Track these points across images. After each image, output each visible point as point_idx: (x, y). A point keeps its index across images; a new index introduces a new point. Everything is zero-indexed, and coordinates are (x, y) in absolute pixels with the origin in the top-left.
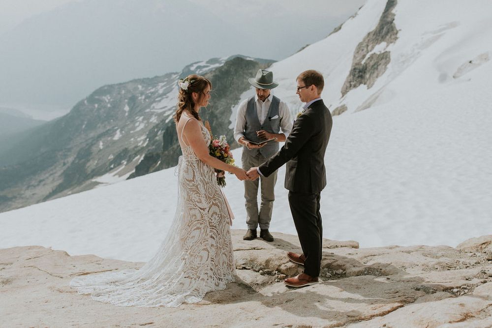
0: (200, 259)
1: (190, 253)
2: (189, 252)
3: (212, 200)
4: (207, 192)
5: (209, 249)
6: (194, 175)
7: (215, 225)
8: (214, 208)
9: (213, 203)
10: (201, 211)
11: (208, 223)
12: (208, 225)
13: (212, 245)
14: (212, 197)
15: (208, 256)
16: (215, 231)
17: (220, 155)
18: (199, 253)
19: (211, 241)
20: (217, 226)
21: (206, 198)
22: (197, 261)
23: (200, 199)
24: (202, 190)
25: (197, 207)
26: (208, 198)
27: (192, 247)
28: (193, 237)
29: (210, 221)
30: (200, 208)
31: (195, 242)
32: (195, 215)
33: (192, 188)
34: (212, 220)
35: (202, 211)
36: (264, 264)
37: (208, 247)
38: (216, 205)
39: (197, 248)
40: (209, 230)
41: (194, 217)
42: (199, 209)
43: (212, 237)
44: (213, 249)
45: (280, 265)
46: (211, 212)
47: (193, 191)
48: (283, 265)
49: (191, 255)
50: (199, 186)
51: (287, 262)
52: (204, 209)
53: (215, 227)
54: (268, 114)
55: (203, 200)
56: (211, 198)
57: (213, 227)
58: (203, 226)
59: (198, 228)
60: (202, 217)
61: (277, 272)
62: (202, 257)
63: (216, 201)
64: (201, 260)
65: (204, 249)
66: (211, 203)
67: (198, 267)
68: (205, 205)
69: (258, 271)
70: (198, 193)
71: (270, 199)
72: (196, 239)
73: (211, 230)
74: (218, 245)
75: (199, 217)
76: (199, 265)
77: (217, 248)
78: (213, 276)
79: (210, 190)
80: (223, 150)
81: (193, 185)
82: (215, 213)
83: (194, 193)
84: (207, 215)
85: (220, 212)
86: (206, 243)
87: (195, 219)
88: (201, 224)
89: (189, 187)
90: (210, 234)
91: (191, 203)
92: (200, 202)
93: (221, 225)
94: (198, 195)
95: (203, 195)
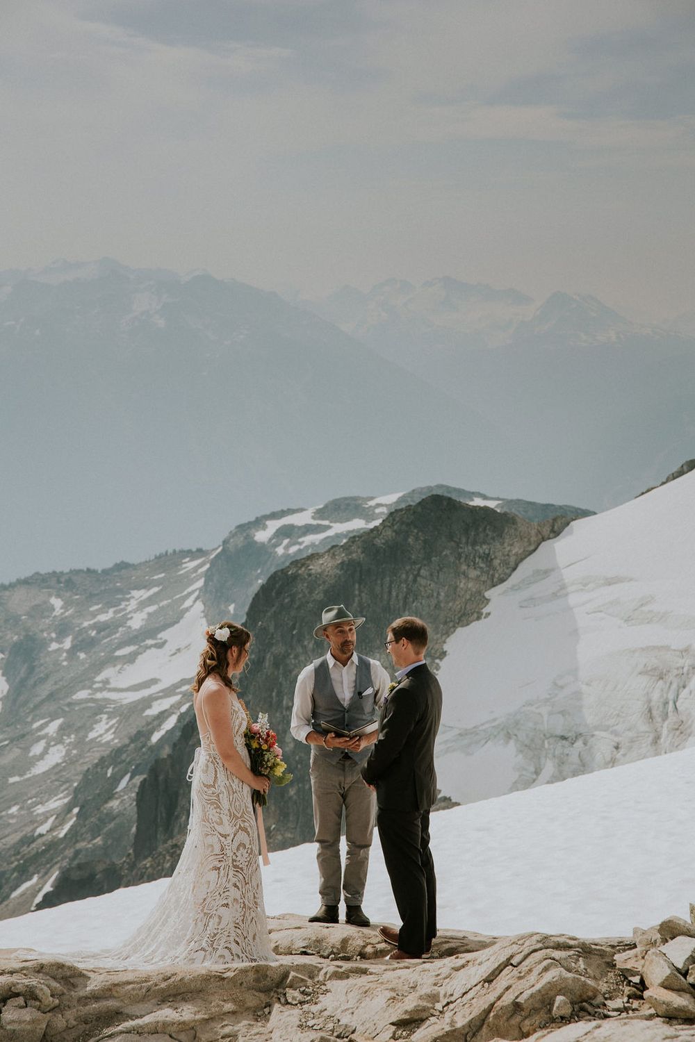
0: (217, 920)
1: (202, 910)
2: (201, 907)
3: (239, 822)
4: (233, 806)
5: (230, 905)
6: (216, 777)
7: (241, 866)
8: (243, 835)
9: (241, 826)
10: (221, 838)
11: (231, 861)
12: (231, 865)
13: (235, 900)
14: (239, 815)
16: (241, 877)
17: (258, 746)
18: (216, 911)
19: (234, 893)
20: (245, 868)
21: (230, 816)
22: (213, 925)
23: (220, 818)
24: (225, 804)
25: (216, 833)
26: (232, 816)
28: (208, 882)
29: (234, 857)
30: (220, 834)
31: (211, 892)
32: (212, 846)
33: (211, 798)
34: (237, 856)
35: (223, 839)
37: (230, 901)
38: (245, 830)
39: (212, 902)
40: (231, 873)
41: (210, 849)
42: (219, 836)
43: (235, 885)
44: (237, 906)
46: (236, 844)
47: (212, 804)
48: (371, 947)
49: (205, 914)
50: (221, 796)
52: (225, 836)
53: (241, 869)
54: (356, 686)
55: (225, 819)
56: (237, 818)
57: (238, 869)
58: (223, 864)
59: (215, 868)
60: (223, 849)
62: (220, 918)
63: (246, 824)
64: (219, 923)
65: (223, 905)
66: (238, 826)
67: (215, 934)
68: (228, 828)
70: (218, 807)
71: (363, 843)
72: (211, 886)
73: (235, 873)
74: (246, 902)
75: (217, 849)
76: (216, 932)
77: (244, 907)
79: (237, 804)
80: (262, 739)
81: (213, 794)
82: (242, 845)
83: (212, 807)
84: (230, 847)
85: (250, 844)
86: (227, 893)
87: (212, 852)
88: (220, 861)
89: (206, 797)
90: (234, 880)
91: (207, 824)
92: (221, 823)
93: (251, 868)
94: (218, 810)
95: (227, 812)
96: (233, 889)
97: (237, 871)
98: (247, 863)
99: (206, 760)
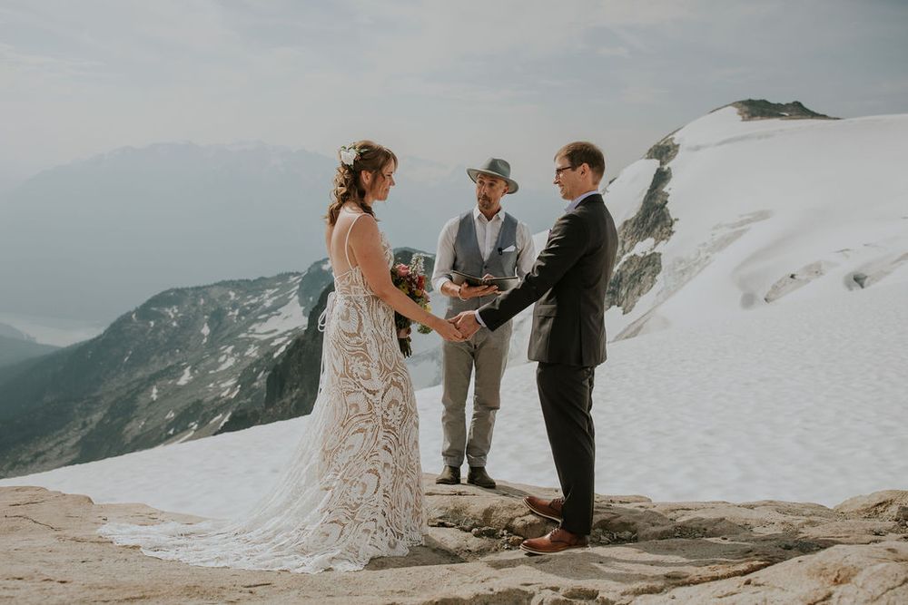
0: (361, 488)
1: (342, 477)
2: (340, 474)
3: (391, 375)
4: (383, 357)
5: (380, 472)
6: (360, 324)
7: (393, 426)
8: (394, 393)
9: (392, 382)
10: (368, 395)
11: (380, 421)
12: (381, 425)
13: (386, 465)
14: (391, 369)
15: (378, 486)
16: (394, 438)
18: (360, 477)
19: (384, 456)
20: (398, 428)
21: (381, 369)
22: (355, 494)
23: (368, 372)
24: (374, 354)
25: (361, 389)
26: (383, 369)
27: (347, 464)
28: (351, 446)
29: (385, 416)
30: (368, 391)
31: (355, 456)
32: (357, 405)
33: (354, 349)
34: (388, 415)
35: (371, 396)
36: (479, 516)
37: (379, 467)
38: (398, 385)
39: (355, 468)
40: (381, 434)
41: (354, 409)
42: (366, 392)
43: (386, 448)
44: (388, 472)
45: (512, 519)
46: (387, 399)
47: (357, 355)
48: (518, 520)
49: (345, 481)
50: (368, 346)
51: (526, 515)
52: (374, 393)
53: (394, 429)
54: (497, 243)
55: (375, 372)
56: (389, 371)
57: (390, 429)
58: (369, 426)
59: (361, 430)
60: (370, 408)
61: (505, 532)
62: (365, 486)
63: (399, 378)
64: (363, 492)
65: (370, 471)
66: (389, 381)
67: (358, 505)
68: (377, 383)
69: (470, 531)
70: (365, 359)
71: (493, 406)
72: (355, 450)
73: (386, 434)
74: (398, 467)
75: (363, 408)
76: (359, 502)
77: (396, 473)
78: (385, 527)
79: (388, 354)
80: (415, 283)
81: (358, 343)
82: (394, 402)
83: (358, 359)
84: (379, 405)
85: (404, 400)
86: (375, 458)
87: (356, 412)
88: (367, 422)
89: (348, 348)
90: (384, 442)
91: (350, 380)
92: (369, 378)
93: (405, 428)
94: (366, 363)
95: (376, 364)
96: (383, 453)
97: (388, 432)
98: (399, 423)
99: (346, 304)
